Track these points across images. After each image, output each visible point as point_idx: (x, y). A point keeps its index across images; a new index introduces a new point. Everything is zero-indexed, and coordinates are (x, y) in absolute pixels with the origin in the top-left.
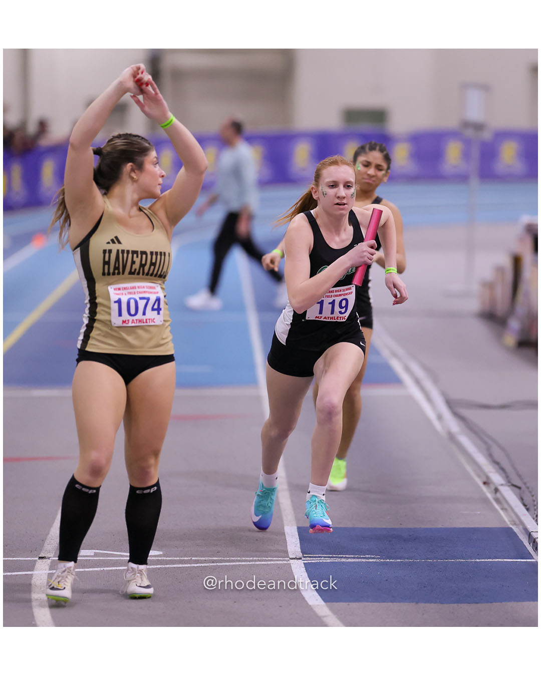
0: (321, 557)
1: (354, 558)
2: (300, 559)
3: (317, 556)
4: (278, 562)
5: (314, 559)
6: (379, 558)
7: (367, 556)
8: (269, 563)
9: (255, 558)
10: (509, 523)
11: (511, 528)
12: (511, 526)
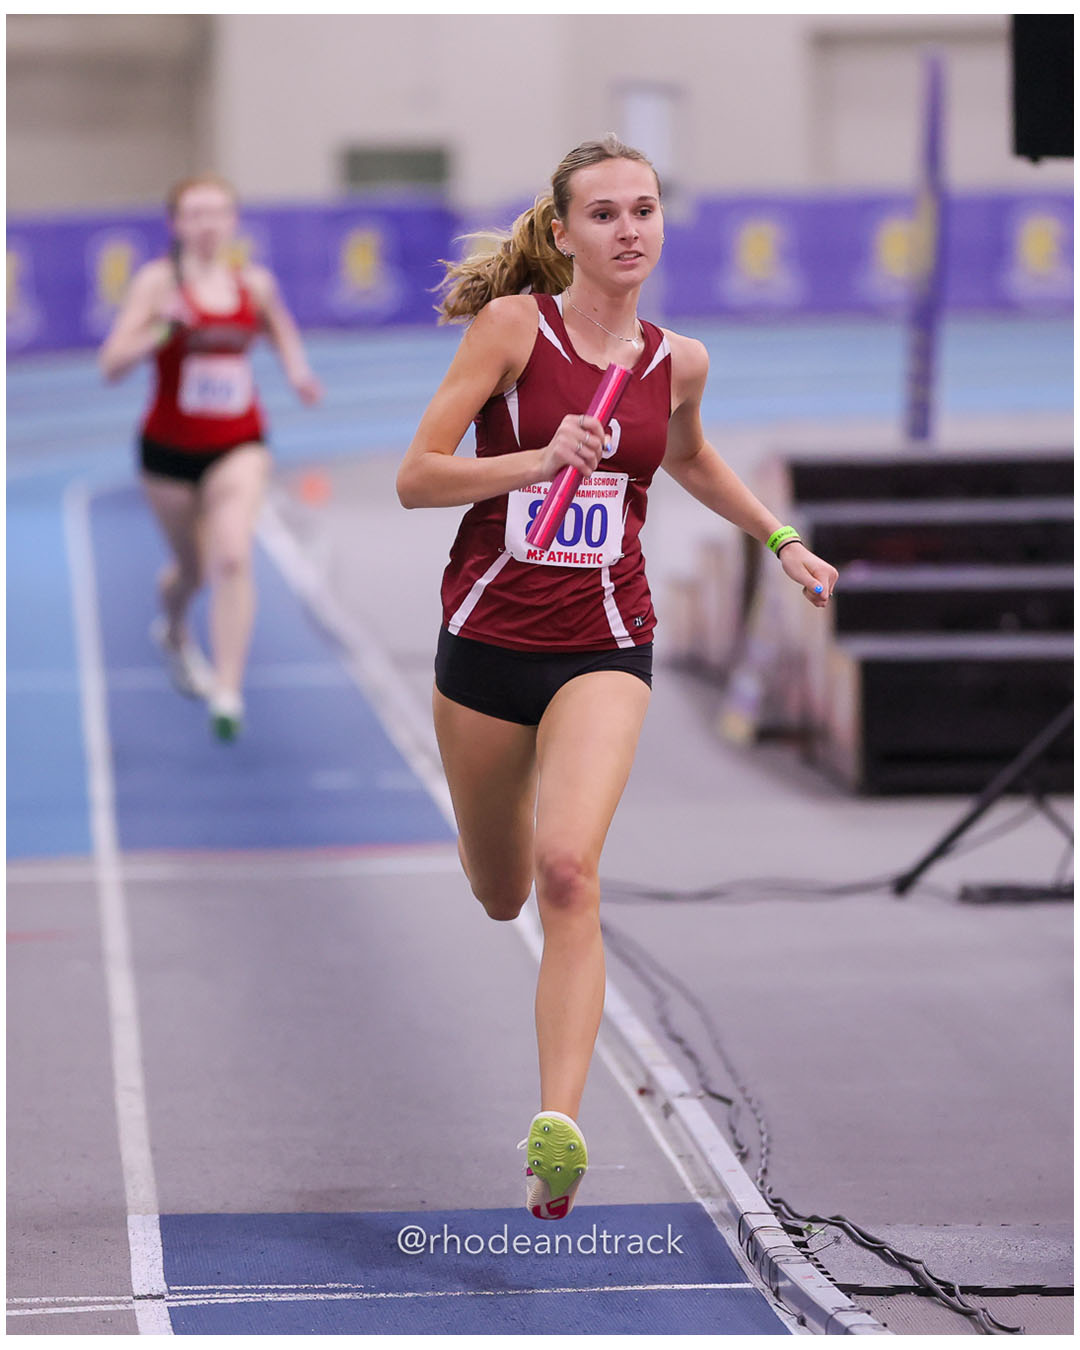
0: (213, 1291)
1: (296, 1291)
2: (160, 1297)
3: (204, 1288)
4: (103, 1308)
5: (196, 1296)
6: (358, 1290)
7: (331, 1285)
8: (81, 1309)
9: (44, 1299)
10: (693, 1191)
11: (699, 1206)
12: (699, 1200)
